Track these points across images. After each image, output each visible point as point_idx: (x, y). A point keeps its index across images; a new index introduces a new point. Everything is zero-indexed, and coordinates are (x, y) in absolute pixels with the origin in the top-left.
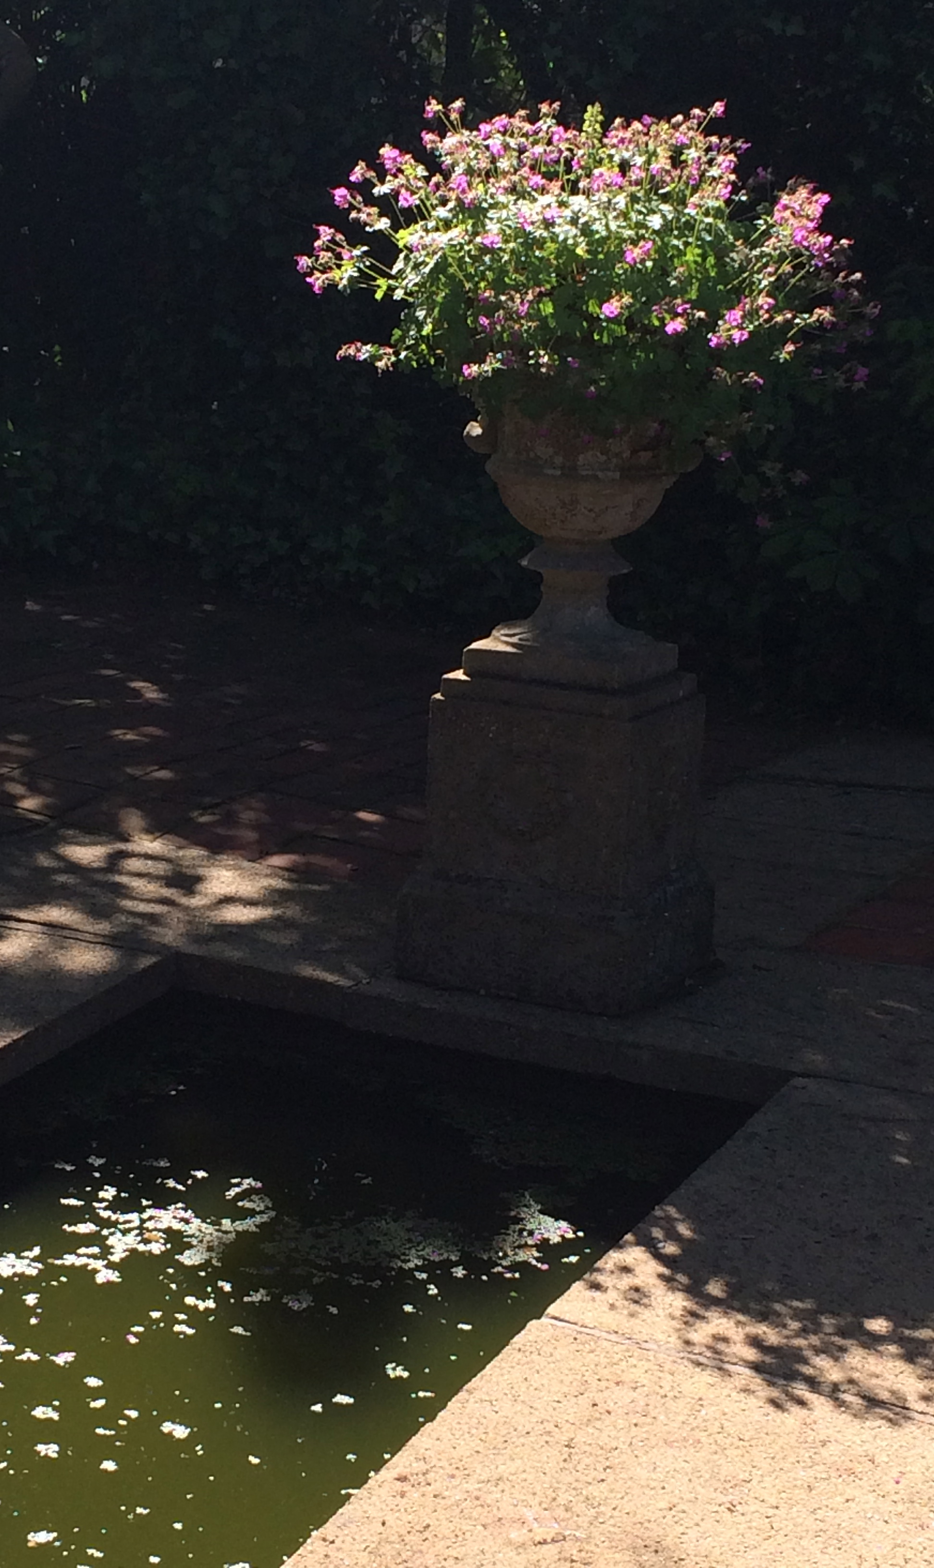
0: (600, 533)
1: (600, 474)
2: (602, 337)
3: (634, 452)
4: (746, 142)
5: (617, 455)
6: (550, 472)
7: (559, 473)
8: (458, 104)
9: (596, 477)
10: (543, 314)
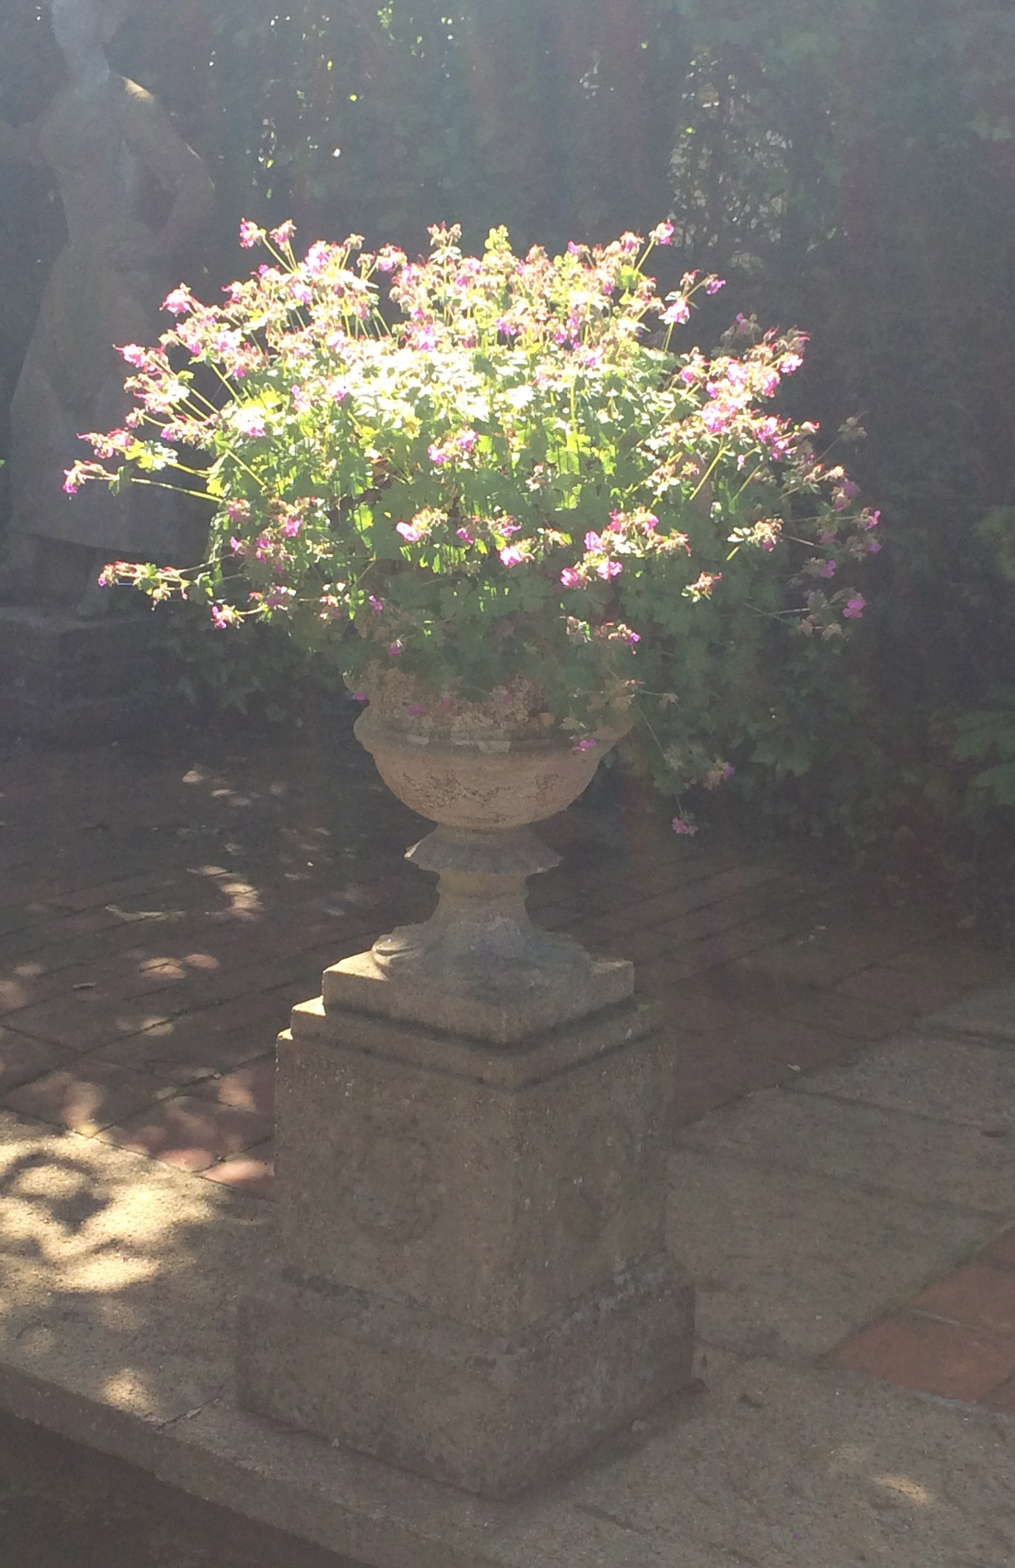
0: (496, 821)
1: (481, 744)
2: (431, 564)
3: (534, 713)
4: (719, 279)
5: (507, 718)
6: (413, 739)
7: (426, 741)
8: (287, 227)
9: (475, 750)
10: (359, 527)
